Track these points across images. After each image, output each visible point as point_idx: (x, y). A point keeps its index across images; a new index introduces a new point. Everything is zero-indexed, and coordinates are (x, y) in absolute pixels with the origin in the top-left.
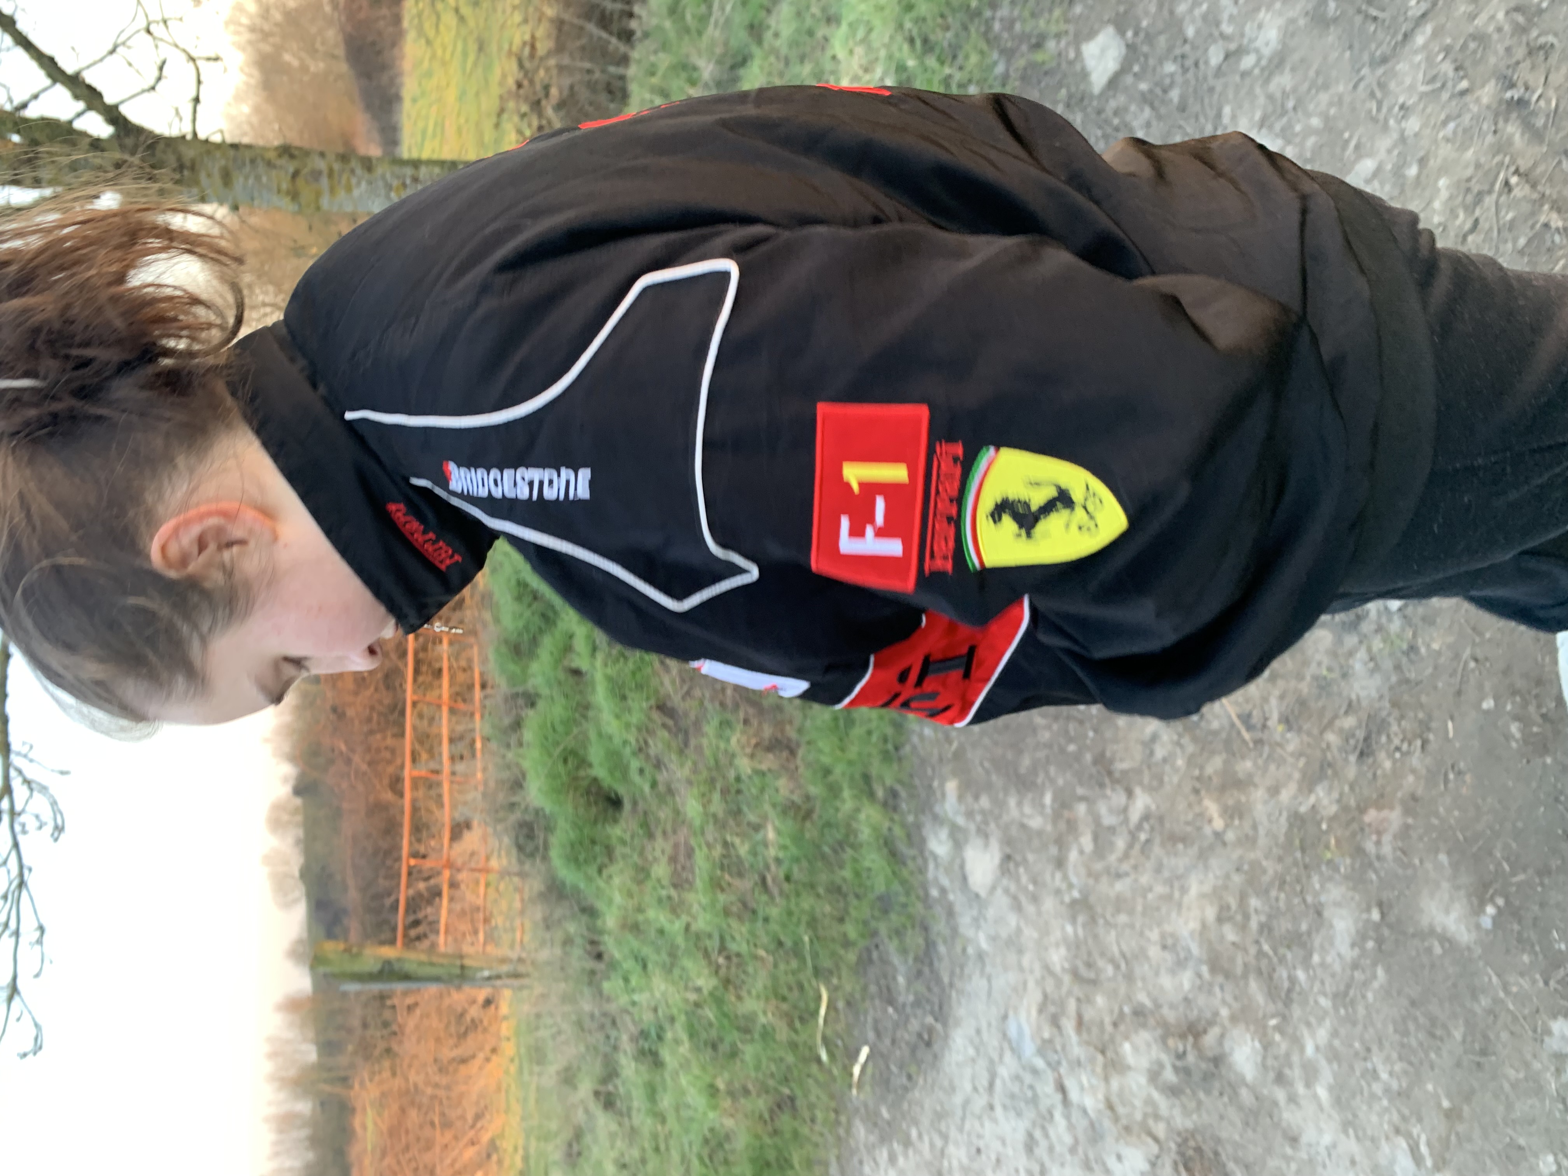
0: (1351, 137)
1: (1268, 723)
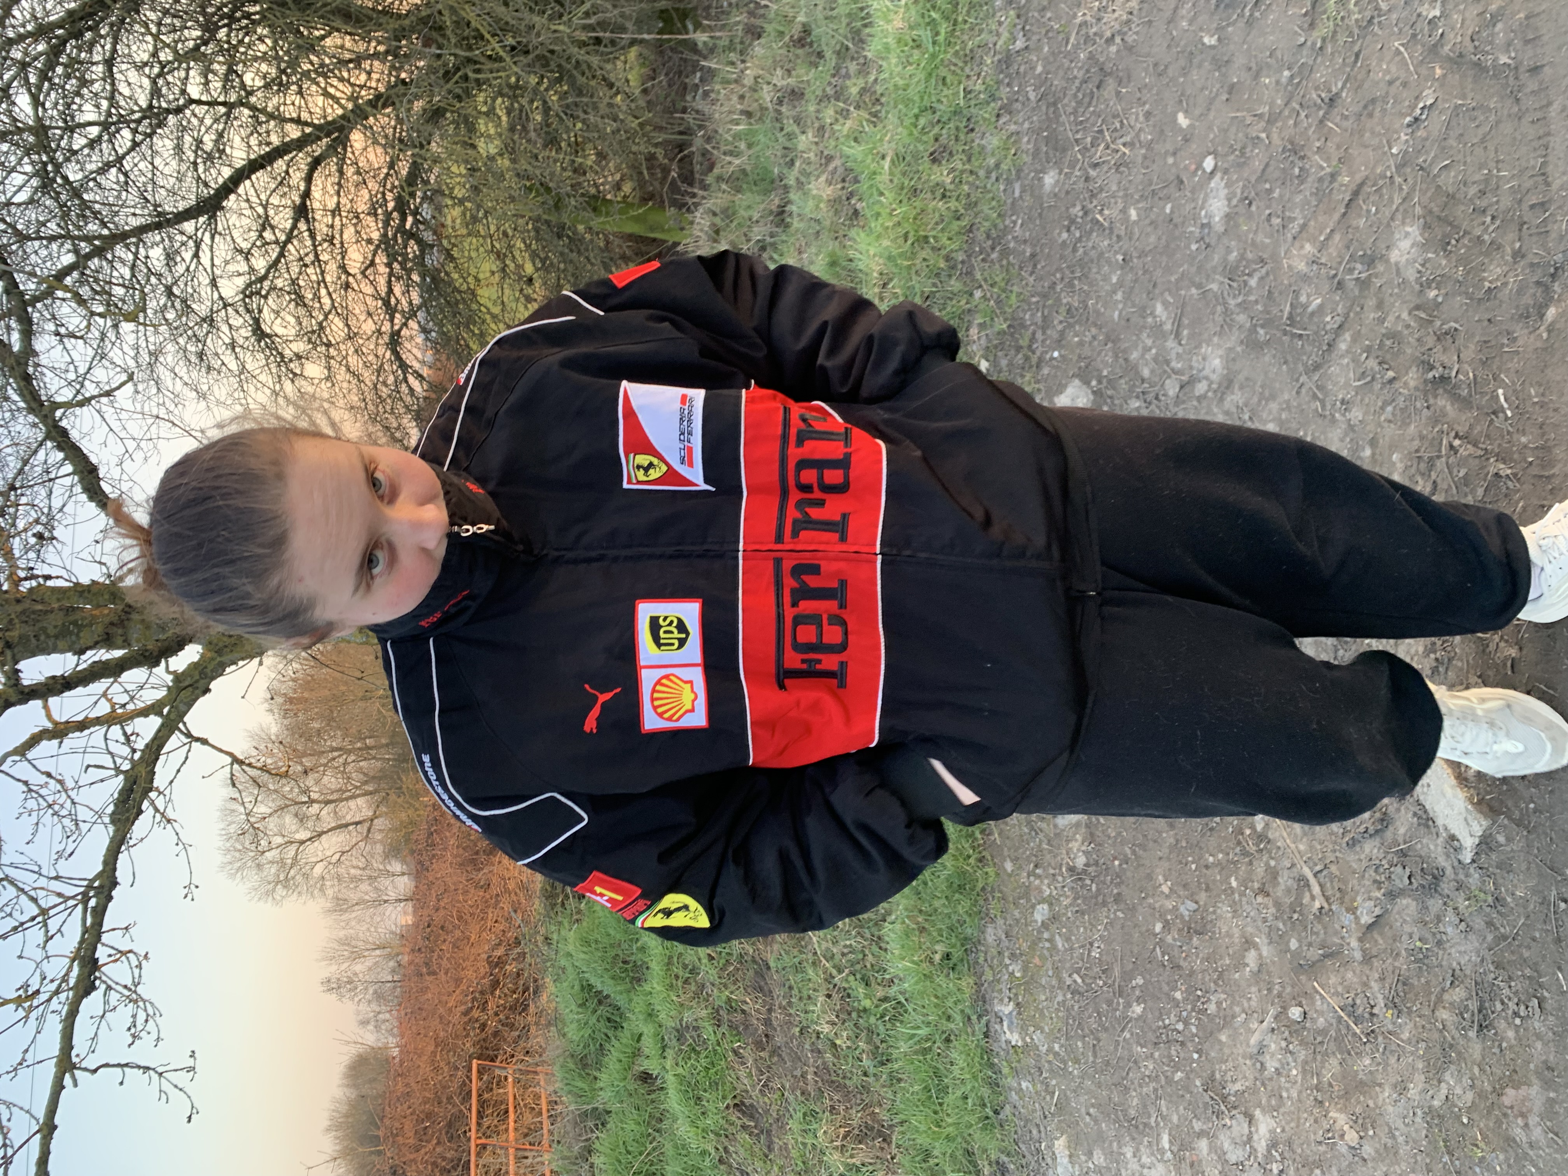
1: (1375, 1011)
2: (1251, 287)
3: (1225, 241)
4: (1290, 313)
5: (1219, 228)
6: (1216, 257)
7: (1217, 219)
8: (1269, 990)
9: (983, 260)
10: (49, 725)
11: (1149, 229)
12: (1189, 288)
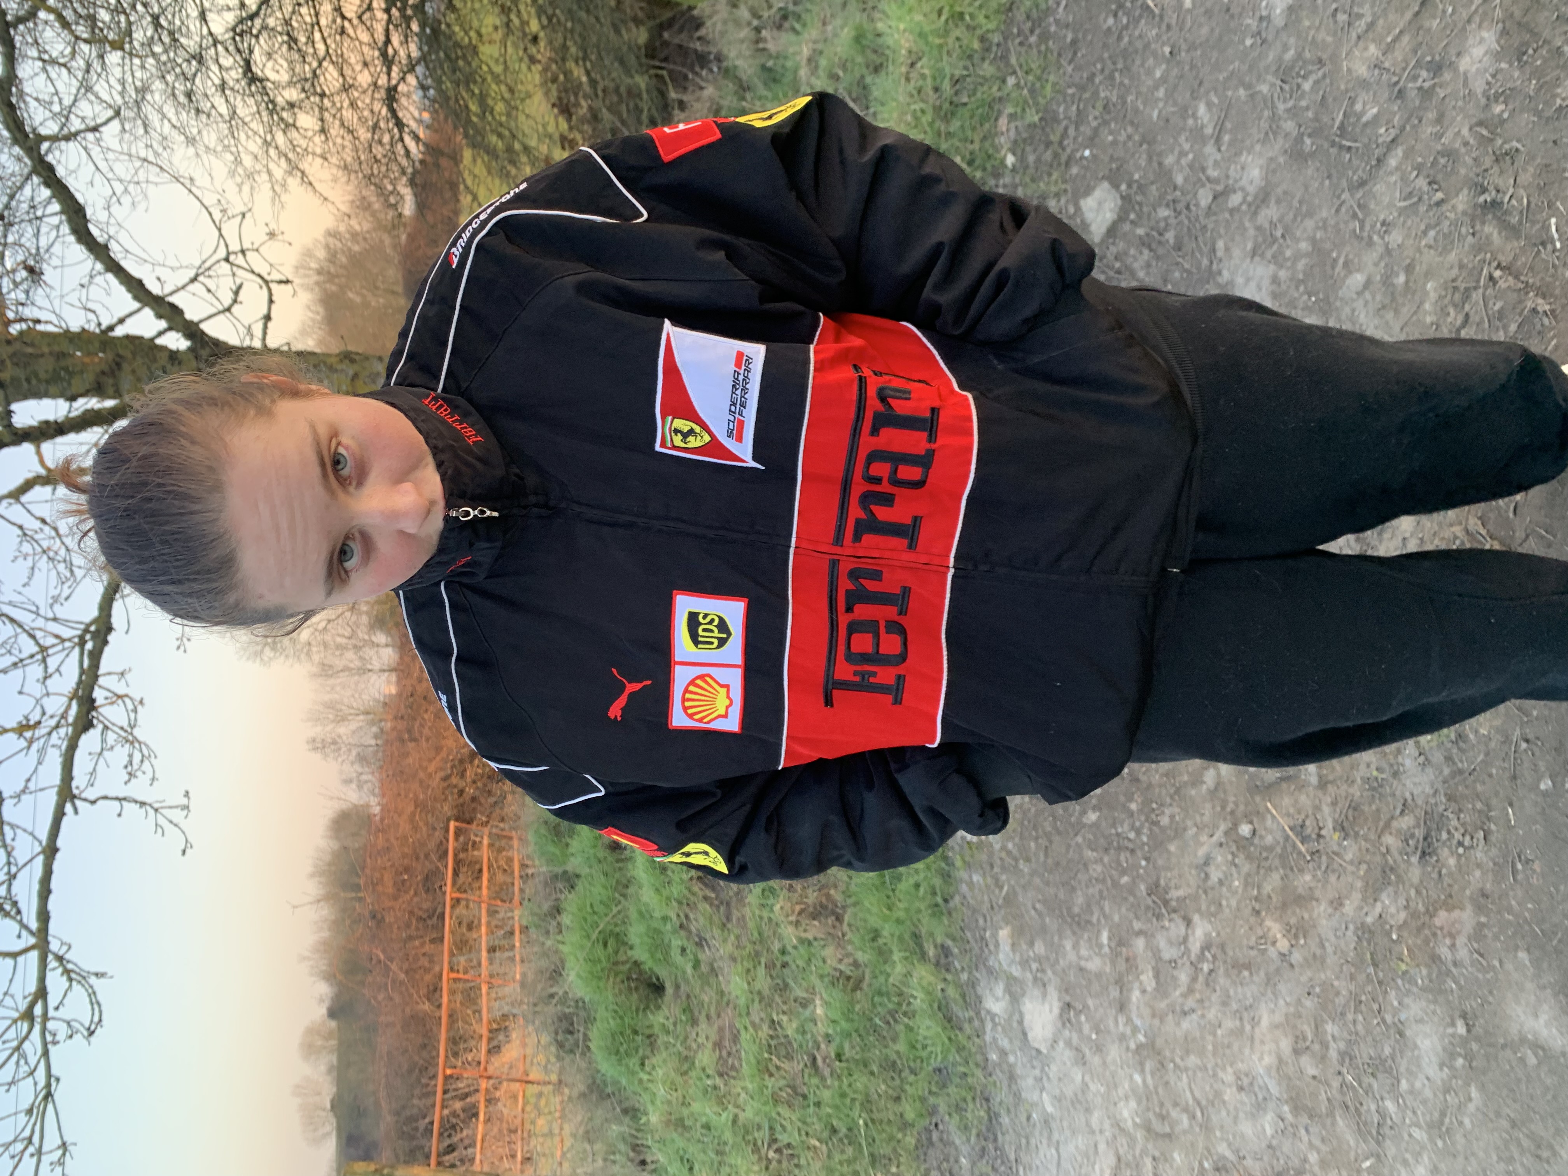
0: (1338, 257)
1: (1323, 832)
2: (1304, 92)
3: (1284, 36)
4: (1342, 123)
5: (1279, 20)
6: (1271, 56)
7: (1278, 11)
8: (1223, 808)
9: (1021, 44)
10: (43, 472)
11: (1202, 19)
12: (1236, 89)
